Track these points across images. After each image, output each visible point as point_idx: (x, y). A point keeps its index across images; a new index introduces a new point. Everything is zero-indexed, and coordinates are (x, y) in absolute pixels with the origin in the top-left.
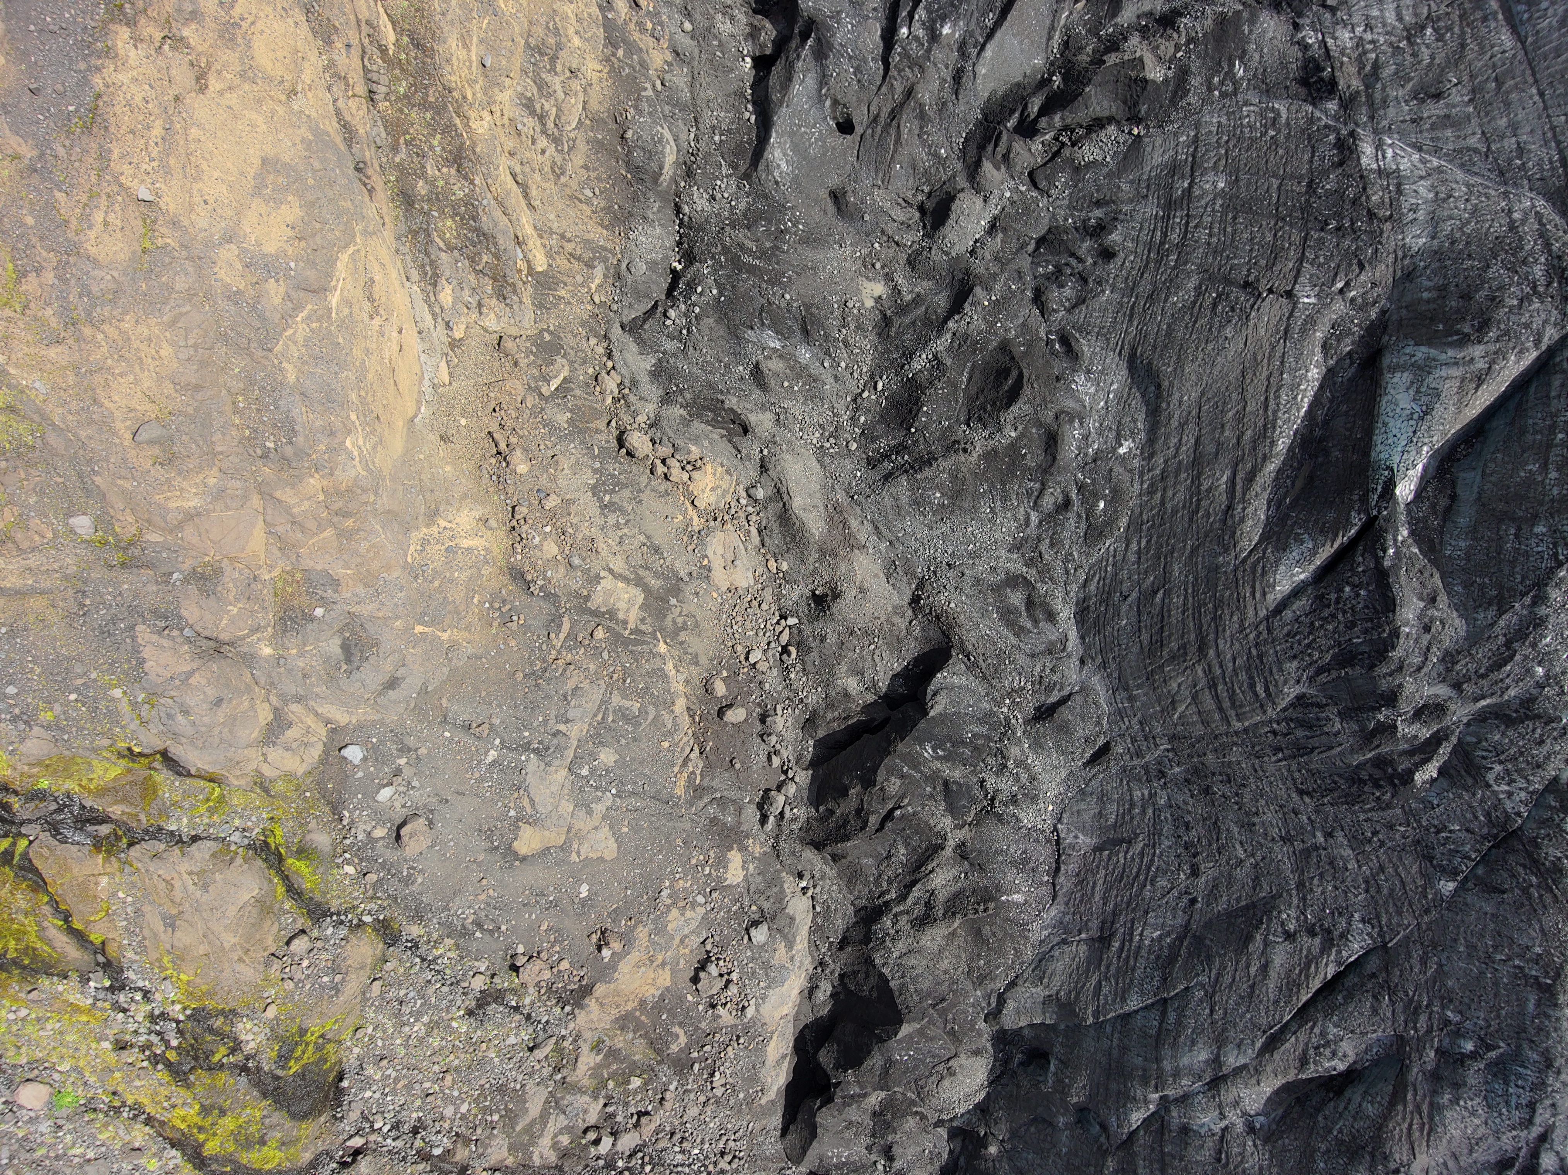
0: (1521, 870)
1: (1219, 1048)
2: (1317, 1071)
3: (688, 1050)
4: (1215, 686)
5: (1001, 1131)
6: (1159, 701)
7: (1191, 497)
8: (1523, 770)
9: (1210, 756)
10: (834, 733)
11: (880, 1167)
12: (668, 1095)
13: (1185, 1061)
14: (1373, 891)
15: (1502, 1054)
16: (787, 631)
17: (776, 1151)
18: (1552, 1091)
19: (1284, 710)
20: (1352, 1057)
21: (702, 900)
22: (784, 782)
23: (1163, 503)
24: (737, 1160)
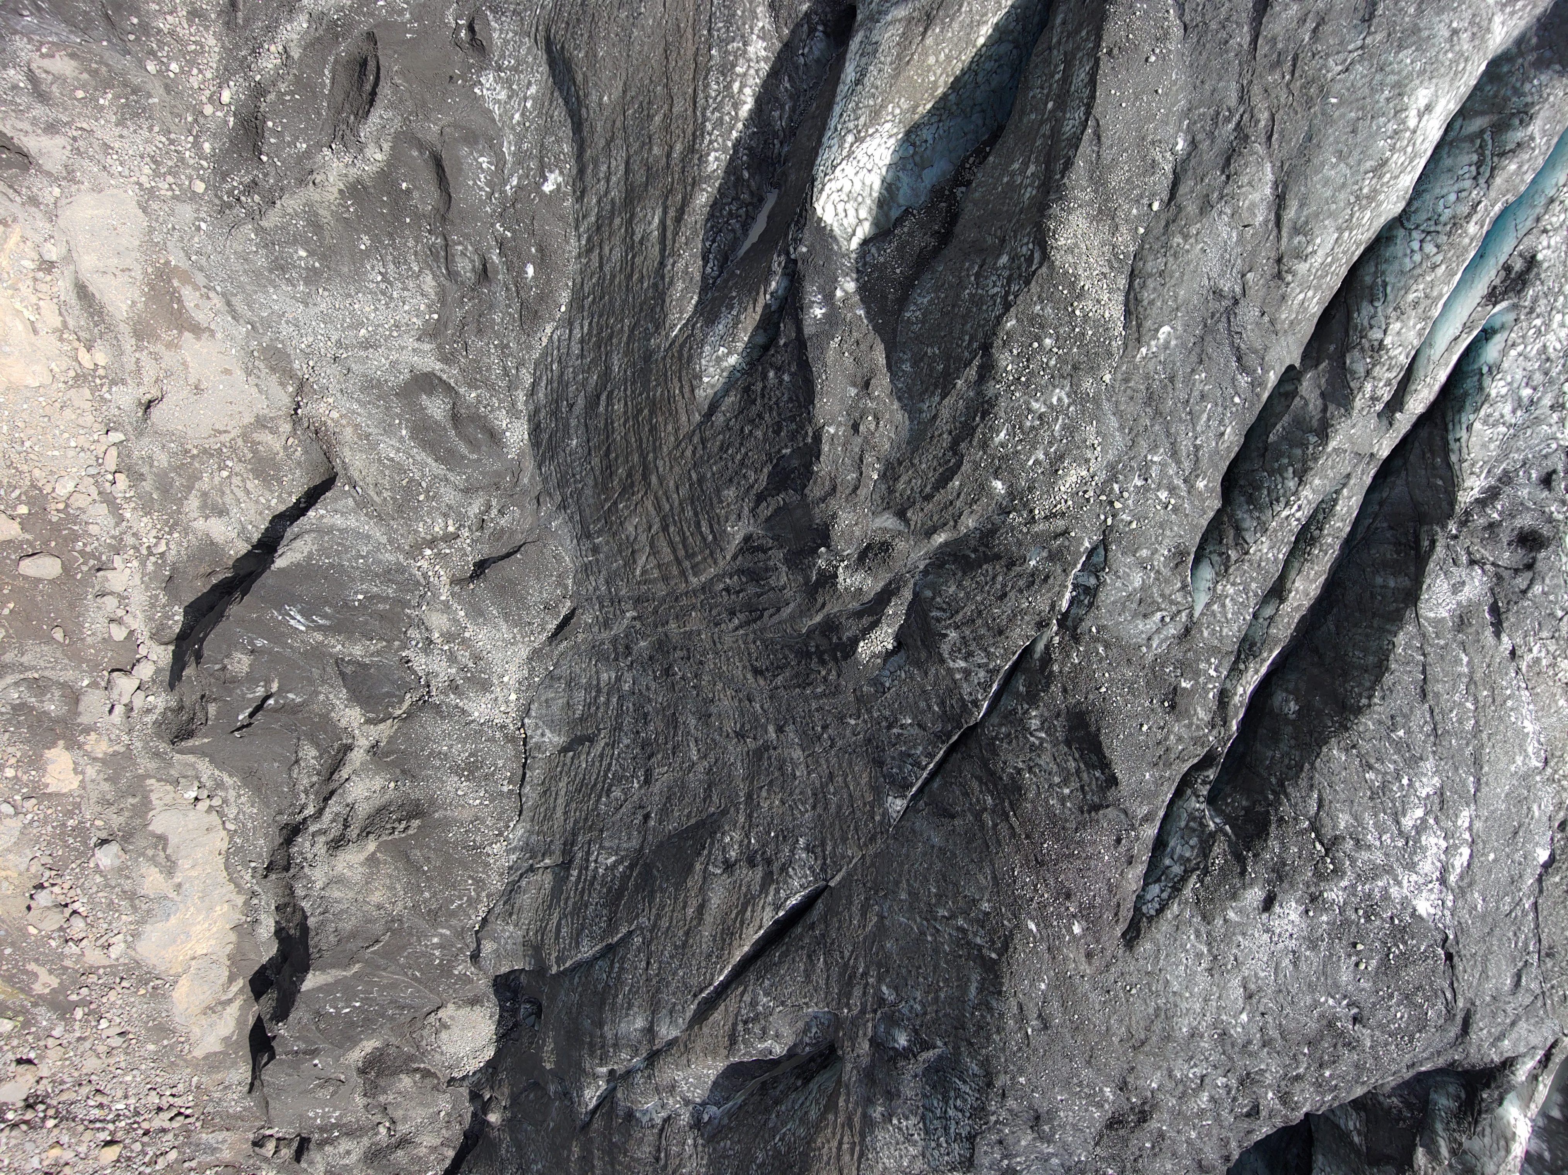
0: (975, 784)
1: (653, 1013)
2: (750, 1054)
3: (63, 989)
4: (667, 528)
5: (504, 1095)
6: (620, 551)
7: (627, 254)
8: (982, 637)
10: (204, 595)
11: (383, 1130)
12: (50, 1042)
13: (623, 1028)
14: (819, 810)
15: (940, 1057)
16: (113, 452)
17: (245, 1109)
18: (996, 1122)
19: (734, 558)
20: (789, 1036)
21: (11, 811)
22: (138, 661)
23: (601, 267)
24: (181, 1118)
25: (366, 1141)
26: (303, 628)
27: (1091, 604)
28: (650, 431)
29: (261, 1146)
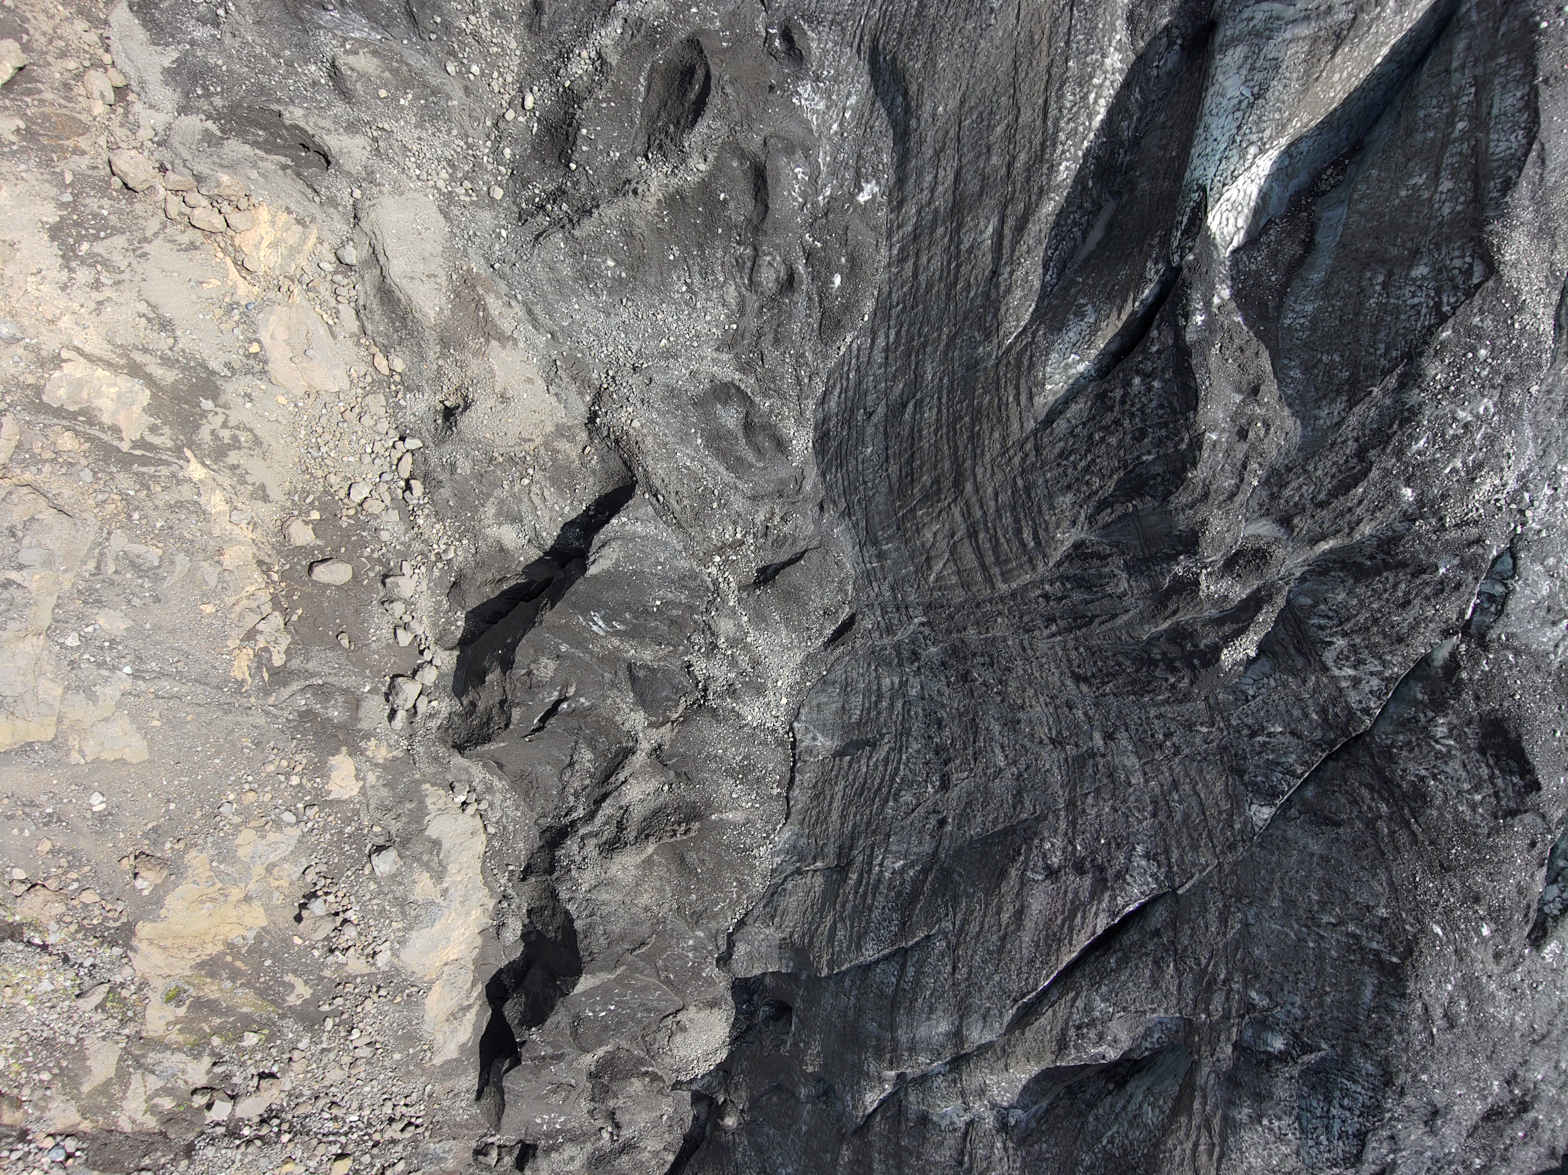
0: (1365, 792)
1: (961, 1017)
2: (1080, 1058)
3: (315, 1000)
4: (976, 533)
5: (741, 1098)
6: (912, 558)
7: (949, 264)
8: (1376, 645)
9: (971, 631)
10: (490, 601)
11: (606, 1135)
12: (296, 1055)
13: (922, 1032)
14: (1162, 816)
15: (1323, 1059)
16: (408, 458)
17: (471, 1116)
18: (1391, 1119)
19: (1059, 564)
20: (1125, 1042)
21: (291, 818)
22: (420, 666)
23: (915, 275)
24: (412, 1128)
25: (589, 1147)
26: (602, 633)
27: (1500, 613)
28: (971, 438)
29: (486, 1155)
